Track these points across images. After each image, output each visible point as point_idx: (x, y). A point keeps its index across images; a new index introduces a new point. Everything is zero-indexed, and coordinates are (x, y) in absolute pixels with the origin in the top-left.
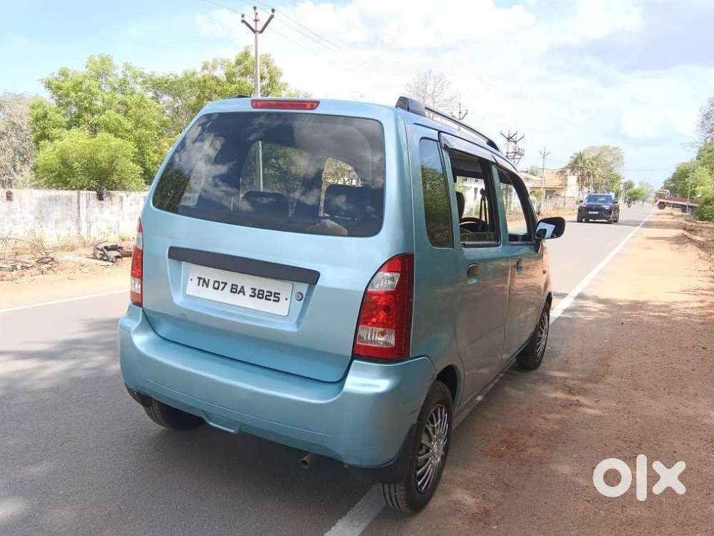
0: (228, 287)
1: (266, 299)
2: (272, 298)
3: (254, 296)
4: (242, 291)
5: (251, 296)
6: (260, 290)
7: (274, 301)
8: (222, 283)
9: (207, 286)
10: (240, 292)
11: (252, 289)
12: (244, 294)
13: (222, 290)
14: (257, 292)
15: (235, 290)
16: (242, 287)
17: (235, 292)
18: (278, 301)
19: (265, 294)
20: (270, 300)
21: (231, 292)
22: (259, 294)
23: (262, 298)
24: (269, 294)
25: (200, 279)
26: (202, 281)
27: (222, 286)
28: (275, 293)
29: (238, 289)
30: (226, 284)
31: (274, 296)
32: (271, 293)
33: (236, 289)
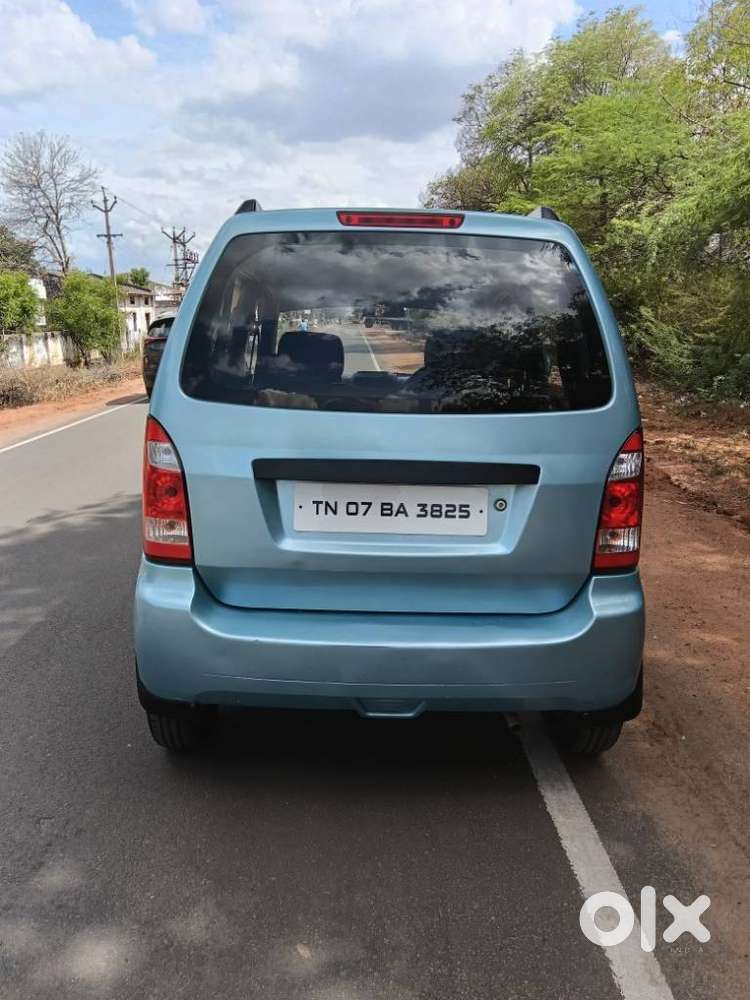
0: (376, 509)
1: (447, 516)
2: (457, 513)
3: (425, 516)
4: (402, 511)
5: (419, 516)
6: (433, 506)
7: (461, 517)
8: (363, 503)
9: (335, 512)
10: (398, 512)
11: (419, 505)
12: (407, 515)
13: (365, 514)
14: (428, 509)
15: (386, 510)
16: (402, 505)
17: (390, 515)
18: (467, 517)
19: (444, 509)
20: (454, 517)
21: (382, 514)
22: (433, 511)
23: (440, 516)
24: (452, 509)
25: (318, 503)
26: (322, 507)
27: (362, 508)
28: (461, 506)
29: (395, 509)
30: (370, 504)
31: (461, 511)
32: (454, 506)
33: (391, 509)
